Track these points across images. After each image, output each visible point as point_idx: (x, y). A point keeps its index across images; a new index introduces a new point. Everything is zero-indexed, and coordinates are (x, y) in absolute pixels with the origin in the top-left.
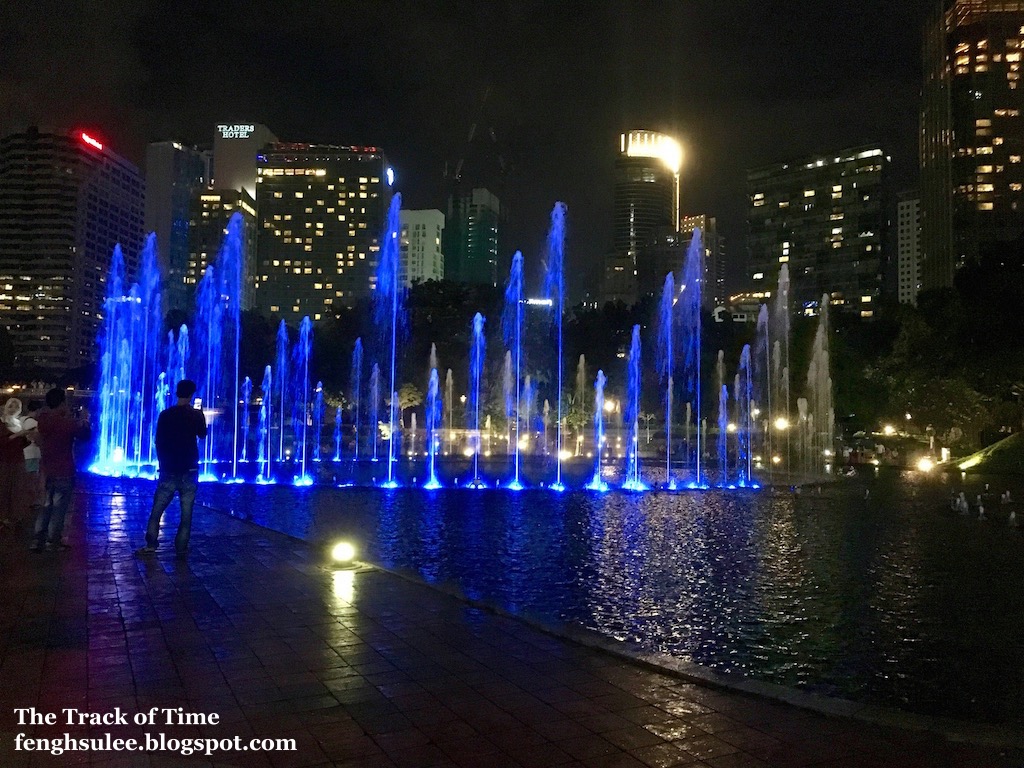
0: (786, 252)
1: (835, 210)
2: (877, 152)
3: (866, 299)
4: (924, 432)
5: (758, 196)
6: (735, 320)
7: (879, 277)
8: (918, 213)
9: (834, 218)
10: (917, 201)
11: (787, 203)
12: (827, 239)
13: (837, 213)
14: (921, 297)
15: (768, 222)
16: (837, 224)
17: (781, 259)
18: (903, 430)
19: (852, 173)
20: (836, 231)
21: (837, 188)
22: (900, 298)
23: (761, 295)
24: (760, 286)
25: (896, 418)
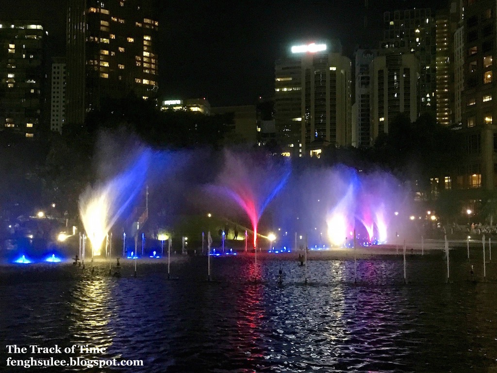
1: (10, 60)
2: (39, 27)
3: (29, 125)
4: (62, 216)
7: (39, 112)
8: (64, 73)
9: (9, 66)
10: (64, 65)
12: (3, 81)
13: (12, 63)
14: (65, 127)
16: (11, 71)
18: (49, 214)
19: (22, 38)
20: (10, 76)
21: (12, 46)
22: (52, 127)
25: (45, 206)
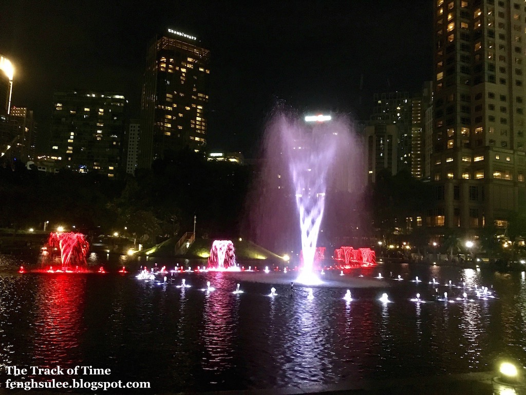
0: (72, 137)
1: (99, 120)
2: (122, 97)
3: (111, 168)
4: (132, 236)
5: (59, 105)
6: (39, 170)
7: (118, 158)
8: (139, 131)
9: (98, 124)
10: (139, 125)
11: (75, 112)
12: (94, 135)
13: (101, 123)
14: (137, 171)
15: (63, 119)
16: (100, 128)
17: (69, 141)
18: (123, 235)
19: (109, 104)
20: (99, 132)
21: (101, 110)
22: (127, 170)
23: (56, 158)
24: (55, 153)
25: (119, 228)
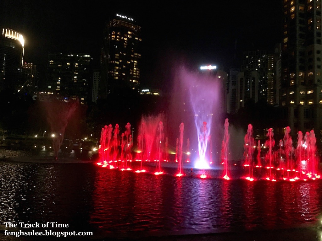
0: (59, 80)
1: (75, 70)
2: (89, 56)
3: (82, 99)
4: (95, 140)
5: (51, 61)
6: (40, 100)
7: (87, 93)
8: (99, 76)
9: (75, 73)
10: (99, 73)
11: (61, 65)
12: (72, 79)
14: (98, 100)
15: (54, 70)
16: (76, 75)
17: (58, 83)
18: (90, 139)
19: (81, 61)
20: (76, 77)
21: (77, 64)
22: (92, 100)
23: (50, 93)
24: (50, 90)
25: (88, 135)
